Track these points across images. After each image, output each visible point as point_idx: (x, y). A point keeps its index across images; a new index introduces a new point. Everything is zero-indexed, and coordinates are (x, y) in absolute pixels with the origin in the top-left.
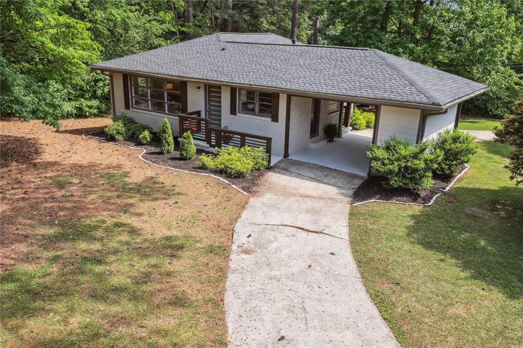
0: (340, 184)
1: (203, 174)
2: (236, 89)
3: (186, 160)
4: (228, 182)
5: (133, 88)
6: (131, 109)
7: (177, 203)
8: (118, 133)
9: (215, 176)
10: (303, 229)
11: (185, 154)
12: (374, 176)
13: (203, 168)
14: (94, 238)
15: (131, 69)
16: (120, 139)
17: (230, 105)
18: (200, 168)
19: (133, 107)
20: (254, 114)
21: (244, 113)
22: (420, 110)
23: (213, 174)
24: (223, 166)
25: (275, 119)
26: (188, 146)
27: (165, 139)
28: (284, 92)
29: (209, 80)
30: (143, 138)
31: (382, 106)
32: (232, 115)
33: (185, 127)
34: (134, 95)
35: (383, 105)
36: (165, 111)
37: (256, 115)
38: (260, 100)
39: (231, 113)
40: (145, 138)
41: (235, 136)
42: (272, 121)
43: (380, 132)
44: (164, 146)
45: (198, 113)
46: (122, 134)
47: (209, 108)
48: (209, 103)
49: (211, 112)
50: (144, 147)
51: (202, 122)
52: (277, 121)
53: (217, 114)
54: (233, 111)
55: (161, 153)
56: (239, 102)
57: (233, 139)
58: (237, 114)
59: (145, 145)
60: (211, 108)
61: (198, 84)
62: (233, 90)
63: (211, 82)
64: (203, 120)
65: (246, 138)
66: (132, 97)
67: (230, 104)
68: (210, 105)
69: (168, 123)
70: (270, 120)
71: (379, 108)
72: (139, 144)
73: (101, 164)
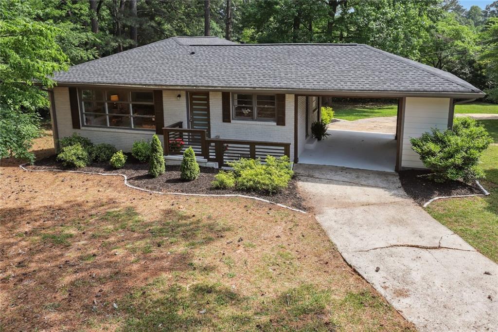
0: (380, 184)
1: (226, 195)
2: (229, 93)
3: (191, 180)
4: (268, 201)
5: (83, 103)
6: (83, 128)
7: (242, 240)
8: (78, 158)
9: (243, 196)
10: (417, 247)
11: (189, 174)
12: (403, 171)
13: (221, 188)
14: (195, 321)
15: (86, 81)
16: (82, 166)
17: (222, 113)
18: (217, 188)
19: (83, 126)
20: (253, 119)
21: (238, 120)
22: (449, 99)
23: (239, 193)
24: (251, 183)
25: (281, 122)
26: (192, 165)
27: (156, 159)
28: (290, 93)
29: (199, 86)
30: (117, 160)
31: (407, 98)
32: (225, 123)
33: (170, 142)
34: (84, 112)
35: (408, 96)
36: (131, 127)
37: (256, 120)
38: (259, 103)
39: (224, 121)
40: (119, 160)
41: (230, 145)
42: (277, 125)
43: (406, 125)
44: (156, 168)
45: (180, 124)
46: (83, 159)
47: (192, 118)
48: (192, 111)
49: (195, 122)
50: (118, 171)
51: (184, 134)
52: (284, 124)
53: (203, 124)
54: (226, 118)
55: (151, 176)
56: (232, 108)
57: (228, 148)
58: (232, 121)
59: (119, 169)
60: (194, 117)
61: (176, 91)
62: (226, 96)
63: (200, 88)
64: (185, 131)
65: (256, 147)
66: (82, 113)
67: (222, 111)
68: (193, 114)
69: (158, 139)
70: (275, 124)
71: (404, 100)
72: (111, 168)
73: (87, 202)
